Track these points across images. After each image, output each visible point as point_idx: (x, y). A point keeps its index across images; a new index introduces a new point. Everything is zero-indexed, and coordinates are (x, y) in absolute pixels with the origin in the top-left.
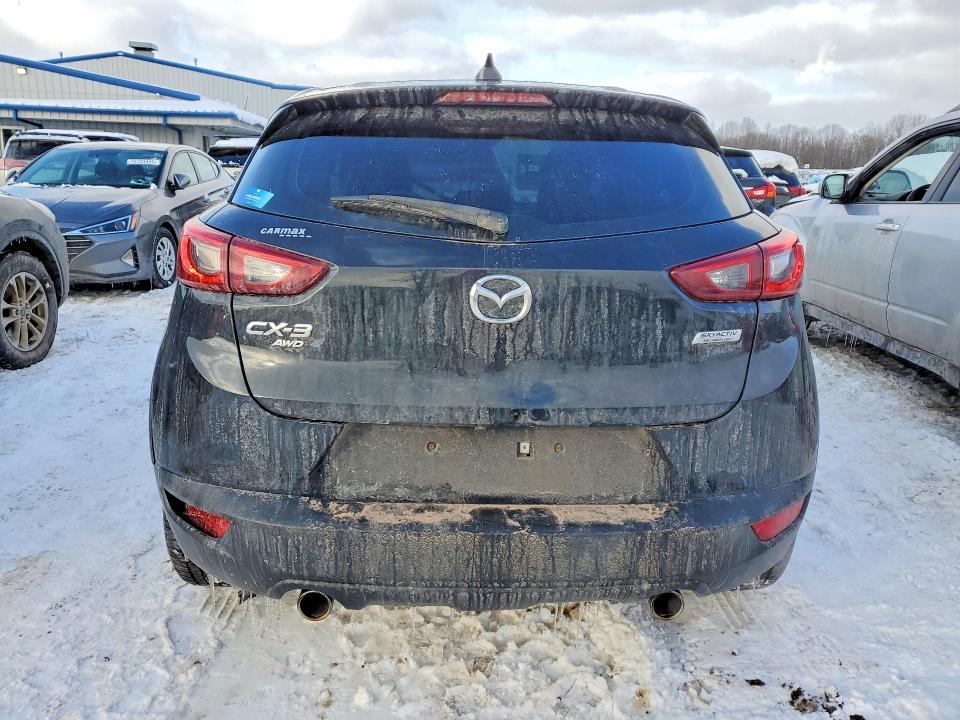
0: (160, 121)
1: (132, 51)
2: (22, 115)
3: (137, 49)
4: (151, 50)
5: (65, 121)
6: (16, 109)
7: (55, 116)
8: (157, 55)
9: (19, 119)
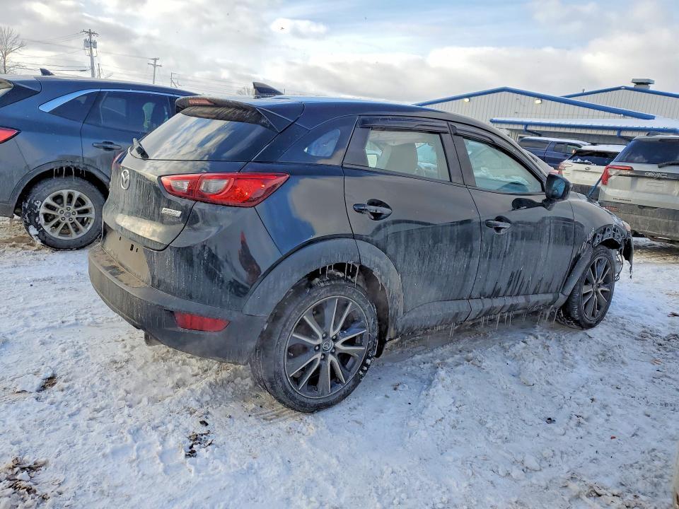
0: (615, 133)
1: (632, 85)
2: (529, 128)
3: (637, 83)
4: (647, 84)
5: (551, 132)
6: (527, 124)
7: (548, 129)
8: (652, 88)
9: (526, 131)
